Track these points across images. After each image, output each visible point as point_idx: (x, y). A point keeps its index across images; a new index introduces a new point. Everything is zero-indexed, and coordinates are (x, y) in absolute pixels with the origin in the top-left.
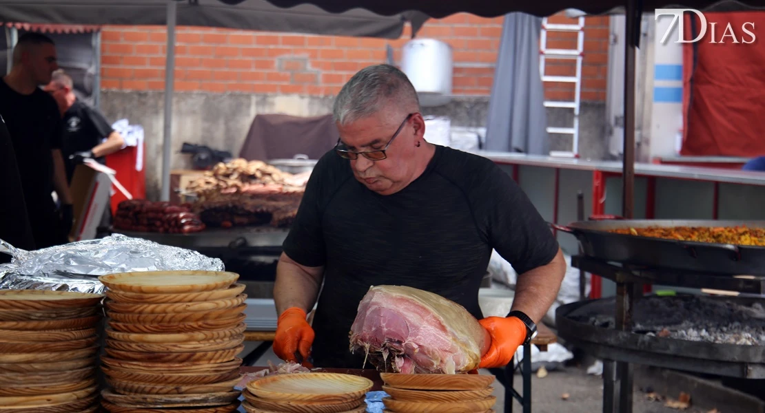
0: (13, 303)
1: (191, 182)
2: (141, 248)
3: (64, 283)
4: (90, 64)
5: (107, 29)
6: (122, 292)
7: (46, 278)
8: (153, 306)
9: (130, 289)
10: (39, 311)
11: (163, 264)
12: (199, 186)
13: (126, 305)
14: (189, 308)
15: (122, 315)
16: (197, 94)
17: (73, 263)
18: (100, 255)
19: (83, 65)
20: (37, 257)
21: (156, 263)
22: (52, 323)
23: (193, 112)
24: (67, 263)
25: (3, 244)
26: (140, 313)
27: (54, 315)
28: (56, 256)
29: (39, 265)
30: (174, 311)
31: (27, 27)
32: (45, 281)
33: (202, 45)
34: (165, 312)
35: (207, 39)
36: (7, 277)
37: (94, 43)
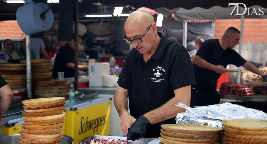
0: (187, 131)
1: (248, 75)
2: (237, 109)
3: (206, 122)
4: (211, 33)
5: (217, 21)
6: (231, 129)
7: (199, 119)
8: (244, 136)
9: (235, 128)
10: (197, 135)
11: (246, 116)
12: (251, 77)
13: (233, 135)
14: (260, 138)
15: (231, 139)
16: (249, 43)
17: (209, 113)
18: (220, 111)
19: (208, 33)
20: (195, 111)
21: (244, 115)
22: (202, 140)
23: (248, 49)
24: (207, 113)
25: (183, 105)
26: (239, 138)
27: (203, 137)
28: (203, 110)
29: (196, 114)
30: (254, 139)
31: (190, 21)
32: (199, 121)
33: (252, 25)
34: (250, 139)
35: (254, 23)
36: (184, 118)
37: (212, 25)
